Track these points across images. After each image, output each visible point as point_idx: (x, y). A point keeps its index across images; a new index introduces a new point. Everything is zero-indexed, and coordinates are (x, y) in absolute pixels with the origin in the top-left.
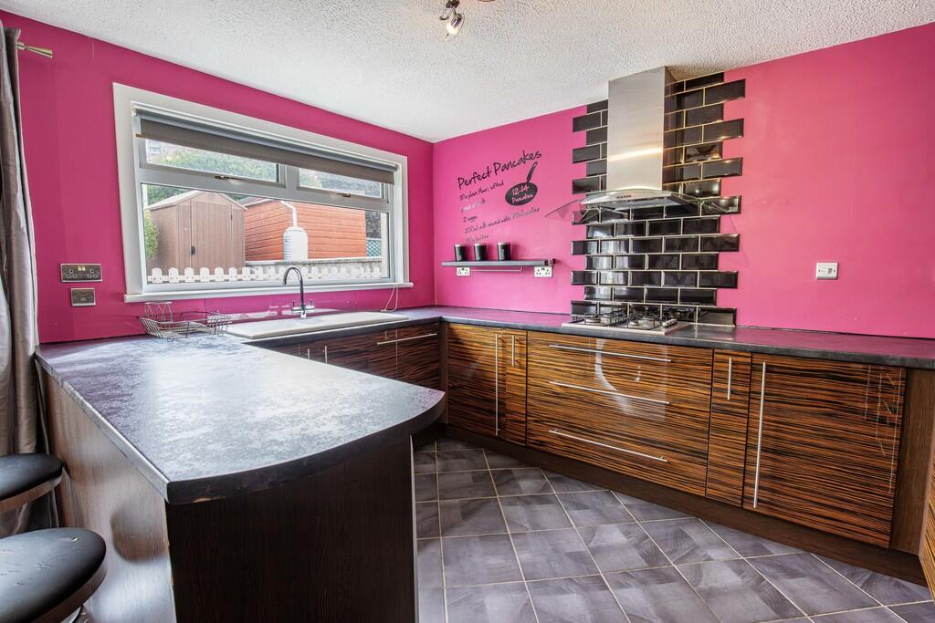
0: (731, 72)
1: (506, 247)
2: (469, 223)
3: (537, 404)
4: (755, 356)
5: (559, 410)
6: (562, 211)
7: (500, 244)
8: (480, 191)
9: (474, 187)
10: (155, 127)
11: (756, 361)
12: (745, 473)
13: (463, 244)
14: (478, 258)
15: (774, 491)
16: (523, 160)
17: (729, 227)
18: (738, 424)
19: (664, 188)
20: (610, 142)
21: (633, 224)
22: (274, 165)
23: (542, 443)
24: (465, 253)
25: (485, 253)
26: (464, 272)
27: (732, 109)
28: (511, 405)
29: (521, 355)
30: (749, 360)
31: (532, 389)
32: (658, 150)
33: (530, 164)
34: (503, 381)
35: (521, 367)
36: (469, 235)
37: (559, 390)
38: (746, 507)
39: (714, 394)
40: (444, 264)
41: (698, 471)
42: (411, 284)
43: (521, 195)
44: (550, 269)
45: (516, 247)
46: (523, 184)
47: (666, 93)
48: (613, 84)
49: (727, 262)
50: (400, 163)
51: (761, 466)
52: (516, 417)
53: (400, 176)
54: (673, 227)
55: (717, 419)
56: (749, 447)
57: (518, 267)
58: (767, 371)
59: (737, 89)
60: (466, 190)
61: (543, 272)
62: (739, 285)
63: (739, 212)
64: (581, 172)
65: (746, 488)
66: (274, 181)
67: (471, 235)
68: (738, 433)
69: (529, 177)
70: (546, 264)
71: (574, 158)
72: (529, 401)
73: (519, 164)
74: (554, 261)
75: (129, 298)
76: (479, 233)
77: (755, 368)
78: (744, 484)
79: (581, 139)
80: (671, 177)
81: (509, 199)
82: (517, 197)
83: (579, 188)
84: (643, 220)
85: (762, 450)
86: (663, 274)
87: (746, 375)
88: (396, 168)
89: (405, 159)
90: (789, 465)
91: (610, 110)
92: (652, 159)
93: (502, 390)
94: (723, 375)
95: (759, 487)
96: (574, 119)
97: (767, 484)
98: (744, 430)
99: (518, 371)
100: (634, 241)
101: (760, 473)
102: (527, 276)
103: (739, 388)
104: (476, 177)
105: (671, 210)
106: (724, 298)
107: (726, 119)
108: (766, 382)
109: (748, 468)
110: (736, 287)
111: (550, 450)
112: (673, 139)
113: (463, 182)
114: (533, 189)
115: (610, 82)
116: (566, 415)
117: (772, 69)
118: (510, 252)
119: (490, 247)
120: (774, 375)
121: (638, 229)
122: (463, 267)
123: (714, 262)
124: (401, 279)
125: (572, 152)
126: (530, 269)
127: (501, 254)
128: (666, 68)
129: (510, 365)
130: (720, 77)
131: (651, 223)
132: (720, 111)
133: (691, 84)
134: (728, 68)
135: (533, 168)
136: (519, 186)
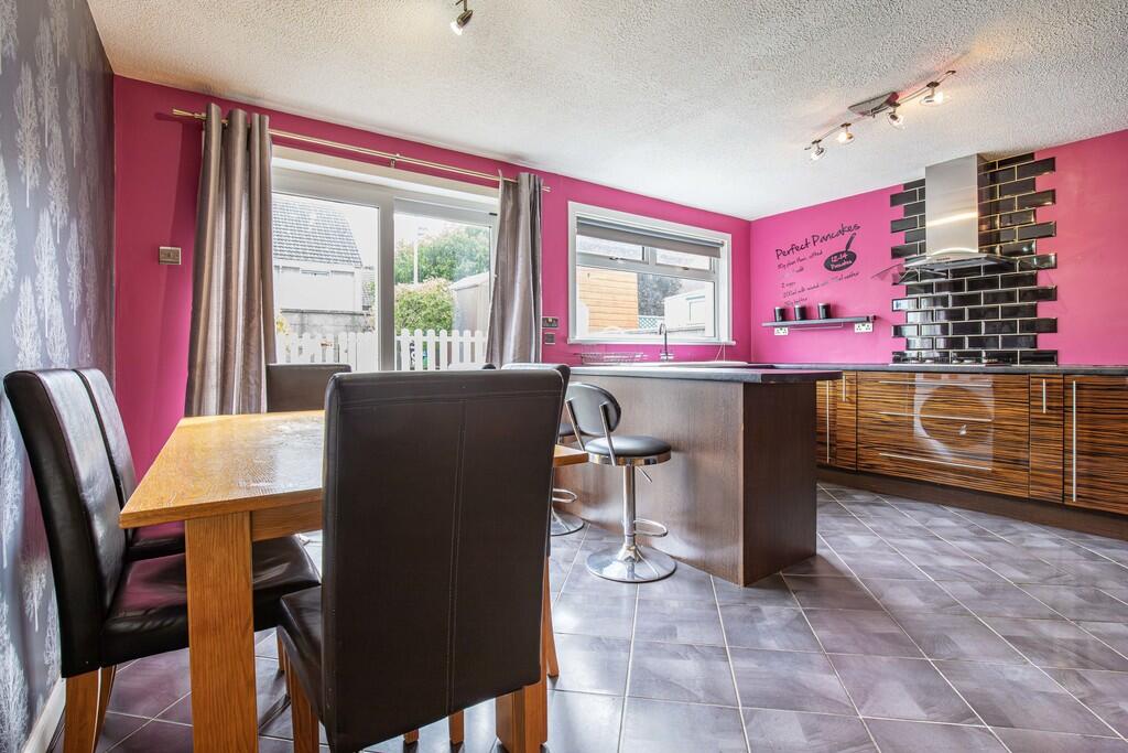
0: (1042, 151)
1: (827, 307)
2: (787, 289)
3: (866, 432)
4: (1066, 377)
5: (888, 435)
6: (882, 275)
7: (821, 305)
8: (799, 260)
9: (792, 257)
10: (588, 228)
11: (1067, 381)
12: (1065, 474)
13: (783, 306)
14: (798, 317)
15: (1092, 487)
16: (842, 232)
17: (1045, 280)
18: (1055, 433)
19: (981, 251)
20: (927, 213)
21: (950, 283)
22: (640, 247)
23: (872, 466)
24: (784, 314)
25: (805, 313)
26: (781, 332)
27: (1043, 182)
28: (841, 436)
29: (851, 392)
30: (1061, 381)
31: (862, 420)
32: (974, 215)
33: (848, 235)
34: (833, 416)
35: (851, 402)
36: (787, 299)
37: (888, 419)
38: (1066, 503)
39: (1032, 411)
40: (764, 325)
41: (1020, 476)
42: (734, 343)
43: (842, 261)
44: (871, 325)
45: (836, 307)
46: (843, 253)
47: (979, 171)
48: (928, 169)
49: (1045, 310)
50: (725, 239)
51: (1078, 466)
52: (847, 446)
53: (726, 251)
54: (992, 283)
55: (1035, 430)
56: (1066, 451)
57: (839, 324)
58: (1078, 388)
59: (1049, 164)
60: (784, 260)
61: (866, 328)
62: (1059, 328)
63: (1055, 267)
64: (899, 240)
65: (1066, 487)
66: (640, 259)
67: (791, 298)
68: (1056, 441)
69: (848, 246)
70: (868, 320)
71: (892, 228)
72: (859, 431)
73: (837, 235)
74: (875, 318)
75: (571, 340)
76: (796, 297)
77: (1067, 387)
78: (1064, 483)
79: (899, 212)
80: (987, 240)
81: (828, 265)
83: (896, 253)
84: (960, 279)
85: (1077, 454)
86: (983, 325)
87: (1059, 393)
88: (722, 245)
89: (729, 236)
90: (1103, 464)
91: (927, 186)
92: (968, 223)
93: (833, 423)
94: (1039, 395)
95: (1078, 485)
96: (892, 196)
97: (1084, 482)
98: (1061, 438)
99: (849, 406)
100: (954, 297)
101: (1077, 473)
102: (847, 332)
103: (1054, 404)
104: (794, 248)
105: (988, 269)
107: (1038, 191)
108: (1077, 398)
109: (1066, 469)
110: (1056, 332)
111: (880, 471)
112: (988, 209)
113: (780, 253)
114: (852, 257)
115: (926, 168)
116: (895, 440)
117: (1079, 148)
118: (829, 311)
119: (810, 308)
120: (1085, 392)
121: (957, 286)
122: (781, 327)
123: (1034, 310)
124: (725, 337)
125: (890, 225)
126: (850, 325)
127: (822, 313)
128: (978, 155)
129: (841, 401)
130: (1031, 156)
131: (969, 281)
132: (1032, 184)
133: (1002, 163)
134: (1038, 149)
135: (852, 238)
136: (838, 254)
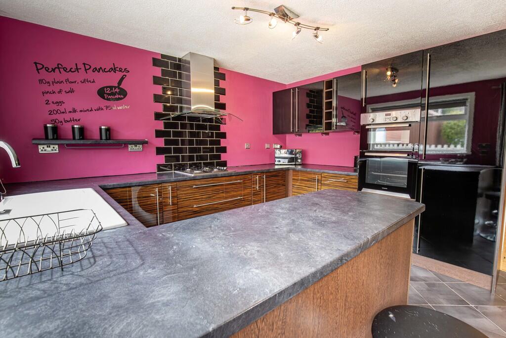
0: (222, 69)
2: (54, 107)
4: (262, 174)
8: (68, 81)
9: (58, 76)
16: (113, 69)
18: (259, 197)
25: (83, 133)
26: (50, 149)
29: (173, 197)
33: (120, 74)
35: (174, 205)
43: (114, 94)
44: (141, 146)
46: (115, 87)
58: (265, 178)
60: (47, 76)
61: (136, 148)
62: (227, 152)
63: (226, 124)
64: (158, 90)
67: (59, 117)
69: (120, 83)
71: (154, 81)
76: (67, 117)
81: (101, 94)
82: (109, 94)
99: (172, 207)
104: (62, 68)
106: (224, 157)
107: (220, 87)
113: (42, 68)
114: (124, 93)
122: (48, 145)
125: (152, 78)
126: (125, 146)
129: (168, 205)
130: (218, 69)
135: (122, 79)
136: (111, 87)
